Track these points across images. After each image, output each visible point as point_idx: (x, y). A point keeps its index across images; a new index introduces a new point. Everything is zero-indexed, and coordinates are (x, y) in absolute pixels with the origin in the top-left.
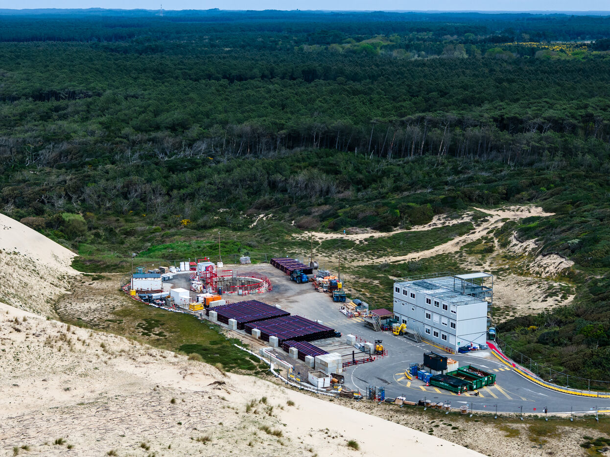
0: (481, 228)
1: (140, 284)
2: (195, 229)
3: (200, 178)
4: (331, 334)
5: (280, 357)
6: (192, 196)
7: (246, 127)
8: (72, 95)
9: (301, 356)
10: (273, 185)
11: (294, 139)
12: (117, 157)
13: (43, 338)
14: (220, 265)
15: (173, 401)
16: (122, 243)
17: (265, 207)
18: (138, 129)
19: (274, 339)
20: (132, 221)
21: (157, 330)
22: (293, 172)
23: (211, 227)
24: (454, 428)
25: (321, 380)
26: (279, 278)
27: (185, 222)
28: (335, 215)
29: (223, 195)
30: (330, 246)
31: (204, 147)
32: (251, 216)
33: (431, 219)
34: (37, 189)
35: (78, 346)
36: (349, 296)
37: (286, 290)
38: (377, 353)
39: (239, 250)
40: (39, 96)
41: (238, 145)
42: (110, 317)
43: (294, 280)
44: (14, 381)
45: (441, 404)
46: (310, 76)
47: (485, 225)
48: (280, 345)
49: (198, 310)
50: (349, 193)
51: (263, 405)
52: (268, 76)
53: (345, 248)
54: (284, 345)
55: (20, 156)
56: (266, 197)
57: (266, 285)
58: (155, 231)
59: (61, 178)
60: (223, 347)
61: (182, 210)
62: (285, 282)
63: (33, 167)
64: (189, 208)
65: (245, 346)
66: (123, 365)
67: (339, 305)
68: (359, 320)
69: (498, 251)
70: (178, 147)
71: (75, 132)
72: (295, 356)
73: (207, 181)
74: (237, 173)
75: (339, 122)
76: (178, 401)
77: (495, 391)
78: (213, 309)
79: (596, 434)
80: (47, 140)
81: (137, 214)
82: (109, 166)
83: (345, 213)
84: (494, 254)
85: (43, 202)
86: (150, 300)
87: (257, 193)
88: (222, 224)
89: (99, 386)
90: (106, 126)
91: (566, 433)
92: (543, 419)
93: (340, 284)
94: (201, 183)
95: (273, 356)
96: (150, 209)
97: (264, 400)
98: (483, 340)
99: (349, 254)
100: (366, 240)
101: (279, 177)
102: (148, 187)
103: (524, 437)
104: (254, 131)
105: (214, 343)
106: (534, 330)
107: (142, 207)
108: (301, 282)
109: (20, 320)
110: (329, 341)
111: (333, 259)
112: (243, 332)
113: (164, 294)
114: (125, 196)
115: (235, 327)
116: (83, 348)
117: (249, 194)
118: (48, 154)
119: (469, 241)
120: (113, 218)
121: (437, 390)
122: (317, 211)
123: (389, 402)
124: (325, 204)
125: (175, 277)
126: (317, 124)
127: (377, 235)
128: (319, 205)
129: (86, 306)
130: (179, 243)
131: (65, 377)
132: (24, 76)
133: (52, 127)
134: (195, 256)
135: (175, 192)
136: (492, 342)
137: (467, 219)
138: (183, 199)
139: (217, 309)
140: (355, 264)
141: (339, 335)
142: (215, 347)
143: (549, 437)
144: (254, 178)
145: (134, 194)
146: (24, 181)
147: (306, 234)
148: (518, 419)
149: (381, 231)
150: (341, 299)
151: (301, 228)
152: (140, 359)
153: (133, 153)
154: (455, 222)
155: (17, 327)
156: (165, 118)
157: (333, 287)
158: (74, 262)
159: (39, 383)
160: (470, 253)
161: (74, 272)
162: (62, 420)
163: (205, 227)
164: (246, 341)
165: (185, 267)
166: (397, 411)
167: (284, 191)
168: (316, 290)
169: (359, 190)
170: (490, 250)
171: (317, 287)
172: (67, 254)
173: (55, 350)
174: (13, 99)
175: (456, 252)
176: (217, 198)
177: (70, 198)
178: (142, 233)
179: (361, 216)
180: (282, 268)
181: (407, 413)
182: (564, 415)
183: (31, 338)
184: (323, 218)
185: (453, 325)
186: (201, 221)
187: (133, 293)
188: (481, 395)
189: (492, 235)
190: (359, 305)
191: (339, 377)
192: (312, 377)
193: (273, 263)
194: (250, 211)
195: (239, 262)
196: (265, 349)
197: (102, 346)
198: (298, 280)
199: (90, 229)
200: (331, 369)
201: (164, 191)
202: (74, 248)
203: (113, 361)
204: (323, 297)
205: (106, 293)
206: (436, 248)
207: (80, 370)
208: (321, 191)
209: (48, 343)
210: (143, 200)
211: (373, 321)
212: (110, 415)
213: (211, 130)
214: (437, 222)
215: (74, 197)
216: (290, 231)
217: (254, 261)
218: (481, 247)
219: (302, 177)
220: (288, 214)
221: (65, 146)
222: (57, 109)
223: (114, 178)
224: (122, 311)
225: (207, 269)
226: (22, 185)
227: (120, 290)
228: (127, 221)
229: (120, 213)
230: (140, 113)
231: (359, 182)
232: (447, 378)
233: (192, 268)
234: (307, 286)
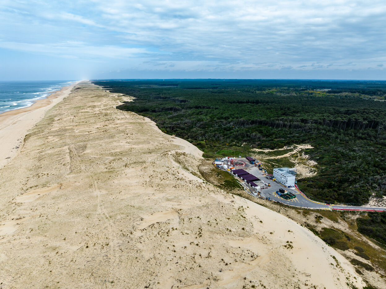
0: (295, 150)
1: (216, 163)
2: (229, 146)
3: (231, 133)
4: (258, 180)
5: (247, 186)
6: (229, 137)
7: (242, 119)
8: (204, 107)
9: (251, 186)
10: (247, 135)
11: (253, 122)
12: (213, 126)
13: (196, 186)
14: (234, 158)
15: (222, 207)
16: (213, 149)
17: (245, 141)
18: (218, 118)
19: (245, 180)
20: (216, 143)
21: (220, 176)
22: (252, 132)
23: (233, 146)
24: (285, 210)
25: (255, 193)
26: (247, 162)
27: (227, 144)
28: (261, 145)
29: (236, 137)
30: (260, 153)
31: (232, 124)
32: (242, 143)
33: (283, 147)
34: (196, 134)
35: (203, 188)
36: (263, 168)
37: (249, 166)
38: (269, 186)
39: (239, 154)
40: (197, 107)
41: (240, 123)
42: (210, 171)
43: (251, 163)
44: (189, 198)
45: (283, 203)
46: (257, 102)
47: (296, 149)
48: (247, 182)
49: (229, 171)
50: (264, 139)
51: (242, 208)
52: (248, 102)
53: (263, 154)
54: (248, 182)
55: (192, 125)
56: (245, 139)
57: (244, 164)
58: (220, 146)
59: (201, 132)
60: (234, 181)
61: (227, 141)
62: (249, 164)
63: (195, 128)
64: (228, 140)
65: (239, 181)
66: (212, 194)
67: (261, 171)
68: (265, 176)
69: (299, 157)
70: (226, 124)
71: (204, 119)
72: (250, 186)
73: (232, 134)
74: (239, 132)
75: (263, 119)
76: (223, 206)
77: (296, 200)
78: (232, 171)
79: (319, 215)
80: (198, 121)
81: (217, 141)
82: (211, 128)
83: (263, 144)
84: (298, 158)
85: (197, 137)
86: (219, 167)
87: (243, 137)
88: (235, 145)
89: (207, 200)
90: (211, 117)
91: (312, 214)
92: (306, 209)
93: (261, 165)
94: (231, 134)
95: (245, 185)
96: (220, 140)
98: (294, 185)
99: (264, 155)
100: (268, 152)
101: (249, 133)
102: (219, 135)
103: (301, 214)
104: (243, 121)
105: (232, 180)
106: (306, 183)
107: (218, 140)
108: (252, 164)
109: (191, 181)
110: (258, 181)
111: (260, 157)
112: (239, 177)
113: (222, 166)
114: (214, 136)
115: (237, 176)
117: (242, 137)
118: (198, 125)
119: (292, 154)
120: (212, 142)
121: (282, 198)
122: (257, 143)
123: (271, 201)
124: (259, 141)
125: (224, 161)
126: (258, 119)
127: (271, 151)
128: (258, 141)
129: (205, 167)
130: (226, 150)
131: (200, 197)
132: (194, 102)
133: (199, 117)
134: (229, 155)
135: (225, 136)
136: (296, 185)
137: (292, 148)
138: (227, 138)
139: (233, 171)
140: (265, 159)
141: (260, 180)
142: (232, 181)
143: (308, 214)
144: (243, 133)
145: (216, 136)
146: (193, 132)
147: (255, 149)
148: (300, 209)
149: (272, 150)
150: (261, 170)
151: (253, 147)
152: (216, 193)
153: (217, 125)
154: (289, 148)
155: (190, 183)
156: (224, 116)
157: (259, 166)
158: (203, 155)
159: (194, 198)
160: (292, 157)
161: (203, 158)
162: (199, 210)
163: (232, 146)
164: (239, 180)
165: (227, 158)
166: (272, 203)
167: (250, 137)
168: (256, 166)
169: (267, 138)
170: (297, 157)
171: (256, 165)
172: (202, 153)
173: (198, 189)
174: (191, 108)
175: (289, 157)
176: (235, 138)
177: (202, 137)
178: (218, 147)
179: (267, 145)
180: (248, 160)
181: (275, 204)
182: (312, 208)
183: (193, 185)
184: (258, 145)
185: (287, 181)
186: (231, 144)
187: (215, 165)
188: (292, 201)
189: (298, 152)
190: (265, 172)
191: (260, 193)
192: (253, 192)
193: (246, 158)
194: (242, 142)
195: (239, 157)
196: (243, 183)
197: (208, 188)
198: (252, 163)
199: (206, 145)
200: (258, 190)
201: (223, 136)
202: (203, 151)
203: (210, 193)
204: (257, 168)
205: (209, 164)
206: (284, 155)
207: (203, 195)
208: (258, 138)
209: (197, 187)
210: (218, 138)
211: (268, 177)
212: (209, 210)
213: (234, 119)
214: (285, 148)
215: (203, 136)
216: (251, 148)
217: (242, 157)
218: (295, 156)
219: (254, 134)
220: (250, 143)
221: (202, 123)
222: (200, 112)
223: (212, 132)
224: (213, 170)
225: (232, 159)
226: (192, 133)
227: (212, 164)
228: (214, 143)
229: (213, 141)
230: (218, 114)
231: (267, 136)
232: (285, 195)
233: (228, 158)
234: (254, 165)
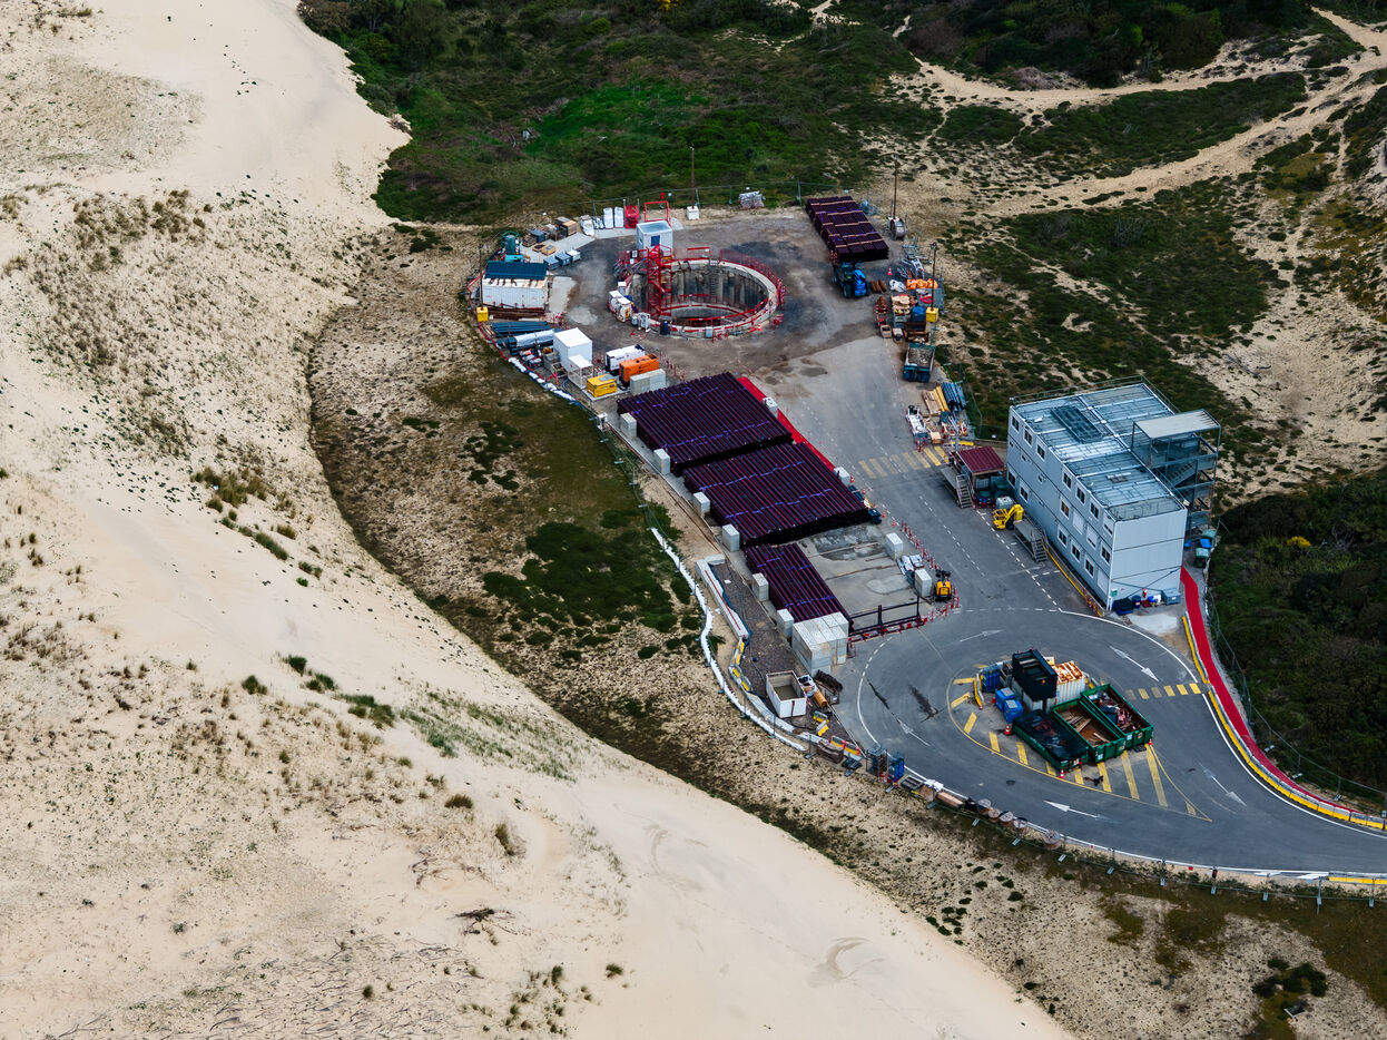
0: (1318, 98)
4: (859, 517)
5: (732, 594)
9: (774, 603)
14: (693, 213)
19: (734, 526)
21: (503, 465)
23: (723, 21)
24: (1015, 897)
25: (786, 704)
28: (1000, 22)
30: (964, 129)
33: (1214, 53)
35: (235, 760)
36: (942, 356)
37: (814, 323)
38: (937, 597)
42: (418, 407)
43: (839, 286)
44: (87, 888)
45: (1009, 817)
47: (1334, 87)
48: (741, 549)
49: (603, 402)
51: (549, 994)
53: (994, 139)
54: (751, 550)
57: (772, 303)
60: (629, 535)
62: (819, 292)
65: (674, 535)
66: (307, 837)
67: (912, 393)
68: (934, 459)
69: (1339, 188)
72: (763, 595)
77: (1141, 771)
78: (632, 402)
79: (1300, 950)
84: (1327, 196)
86: (514, 350)
88: (748, 14)
89: (243, 919)
91: (1239, 940)
92: (1207, 886)
93: (935, 310)
95: (718, 587)
98: (1173, 585)
99: (996, 162)
100: (1049, 114)
103: (1146, 945)
105: (610, 521)
106: (1297, 552)
108: (853, 297)
110: (851, 537)
112: (678, 485)
113: (547, 331)
115: (666, 469)
119: (1282, 142)
121: (1022, 754)
123: (907, 791)
125: (586, 252)
127: (1083, 96)
129: (377, 353)
130: (632, 95)
131: (186, 878)
134: (651, 173)
136: (1192, 578)
137: (1296, 65)
139: (641, 404)
140: (1000, 209)
141: (872, 520)
142: (611, 534)
143: (1201, 951)
148: (1150, 886)
149: (1092, 84)
150: (918, 373)
151: (916, 50)
154: (1267, 68)
155: (126, 696)
157: (915, 322)
158: (388, 179)
160: (1273, 184)
161: (379, 220)
163: (708, 23)
165: (614, 219)
166: (918, 820)
168: (878, 327)
170: (1318, 182)
171: (882, 320)
175: (1243, 177)
178: (568, 33)
180: (827, 234)
181: (936, 827)
182: (1256, 878)
183: (148, 728)
185: (1107, 556)
187: (482, 313)
188: (1106, 786)
189: (1339, 123)
190: (954, 399)
191: (833, 686)
193: (811, 209)
195: (737, 202)
196: (708, 559)
203: (292, 819)
205: (427, 305)
206: (1206, 156)
207: (220, 853)
209: (179, 744)
211: (957, 484)
214: (1229, 64)
216: (890, 62)
217: (771, 203)
218: (1299, 167)
224: (448, 384)
227: (461, 297)
232: (1052, 719)
233: (631, 223)
234: (861, 311)
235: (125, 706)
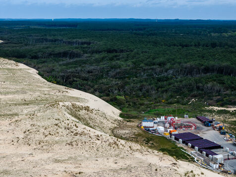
1: (145, 124)
2: (167, 103)
3: (170, 84)
4: (219, 147)
5: (199, 155)
6: (166, 91)
7: (188, 65)
8: (122, 51)
9: (207, 155)
10: (198, 88)
11: (207, 70)
12: (138, 75)
13: (108, 143)
14: (176, 118)
15: (156, 170)
16: (139, 108)
17: (195, 96)
18: (146, 65)
19: (197, 148)
20: (143, 100)
21: (151, 142)
22: (207, 83)
23: (174, 103)
25: (215, 165)
26: (199, 124)
27: (163, 101)
28: (222, 100)
29: (178, 91)
30: (220, 112)
31: (171, 72)
32: (189, 99)
34: (107, 86)
35: (121, 147)
36: (227, 132)
37: (202, 129)
39: (184, 113)
40: (109, 51)
41: (185, 72)
42: (133, 136)
43: (205, 125)
44: (96, 159)
46: (214, 45)
48: (199, 150)
49: (167, 135)
50: (228, 92)
51: (191, 174)
52: (197, 45)
53: (226, 113)
55: (101, 74)
56: (195, 92)
57: (194, 127)
58: (152, 104)
59: (116, 82)
60: (177, 150)
61: (162, 96)
62: (201, 126)
63: (106, 78)
64: (165, 95)
65: (185, 150)
66: (138, 155)
67: (223, 136)
68: (231, 142)
70: (161, 72)
71: (122, 65)
72: (205, 155)
73: (172, 85)
74: (184, 82)
75: (225, 64)
76: (158, 170)
78: (173, 135)
80: (112, 68)
81: (145, 97)
82: (135, 78)
83: (227, 99)
85: (109, 91)
86: (149, 130)
87: (192, 90)
88: (178, 102)
89: (128, 162)
90: (134, 63)
93: (224, 128)
94: (170, 86)
95: (196, 155)
96: (150, 96)
97: (192, 172)
99: (227, 116)
100: (235, 111)
101: (200, 85)
102: (150, 87)
104: (191, 66)
105: (172, 148)
107: (147, 95)
108: (208, 126)
109: (99, 136)
110: (218, 150)
111: (221, 118)
112: (184, 145)
113: (154, 128)
114: (141, 90)
115: (181, 142)
116: (123, 148)
117: (189, 91)
118: (112, 73)
120: (136, 98)
122: (215, 98)
124: (219, 95)
125: (159, 122)
126: (216, 64)
128: (216, 96)
129: (124, 131)
130: (161, 109)
131: (115, 158)
132: (104, 44)
133: (114, 63)
134: (167, 114)
135: (160, 89)
138: (163, 92)
139: (175, 135)
140: (230, 120)
141: (222, 148)
142: (173, 150)
144: (190, 85)
145: (144, 90)
146: (103, 83)
147: (211, 107)
150: (224, 133)
151: (210, 105)
152: (144, 153)
153: (144, 74)
155: (98, 138)
156: (157, 61)
157: (220, 128)
158: (120, 115)
159: (105, 160)
161: (120, 119)
163: (171, 103)
164: (185, 148)
165: (163, 118)
167: (202, 90)
168: (214, 129)
169: (232, 91)
171: (214, 128)
172: (118, 112)
173: (112, 148)
174: (100, 52)
176: (176, 92)
177: (120, 90)
178: (147, 104)
179: (233, 101)
180: (201, 120)
183: (103, 142)
184: (217, 101)
186: (169, 101)
187: (142, 127)
190: (231, 136)
191: (223, 164)
192: (211, 164)
193: (197, 118)
194: (189, 98)
195: (184, 117)
196: (193, 152)
197: (130, 147)
198: (207, 125)
199: (127, 102)
200: (219, 161)
201: (156, 89)
202: (121, 109)
203: (134, 153)
204: (216, 132)
205: (132, 127)
207: (121, 156)
208: (217, 91)
209: (109, 145)
210: (148, 92)
212: (132, 174)
213: (175, 66)
216: (204, 106)
217: (190, 117)
219: (209, 85)
220: (203, 99)
221: (118, 70)
222: (116, 56)
223: (137, 83)
225: (171, 119)
226: (102, 85)
227: (137, 126)
228: (141, 100)
229: (138, 96)
230: (147, 58)
231: (233, 87)
233: (165, 119)
234: (209, 128)
235: (98, 140)
